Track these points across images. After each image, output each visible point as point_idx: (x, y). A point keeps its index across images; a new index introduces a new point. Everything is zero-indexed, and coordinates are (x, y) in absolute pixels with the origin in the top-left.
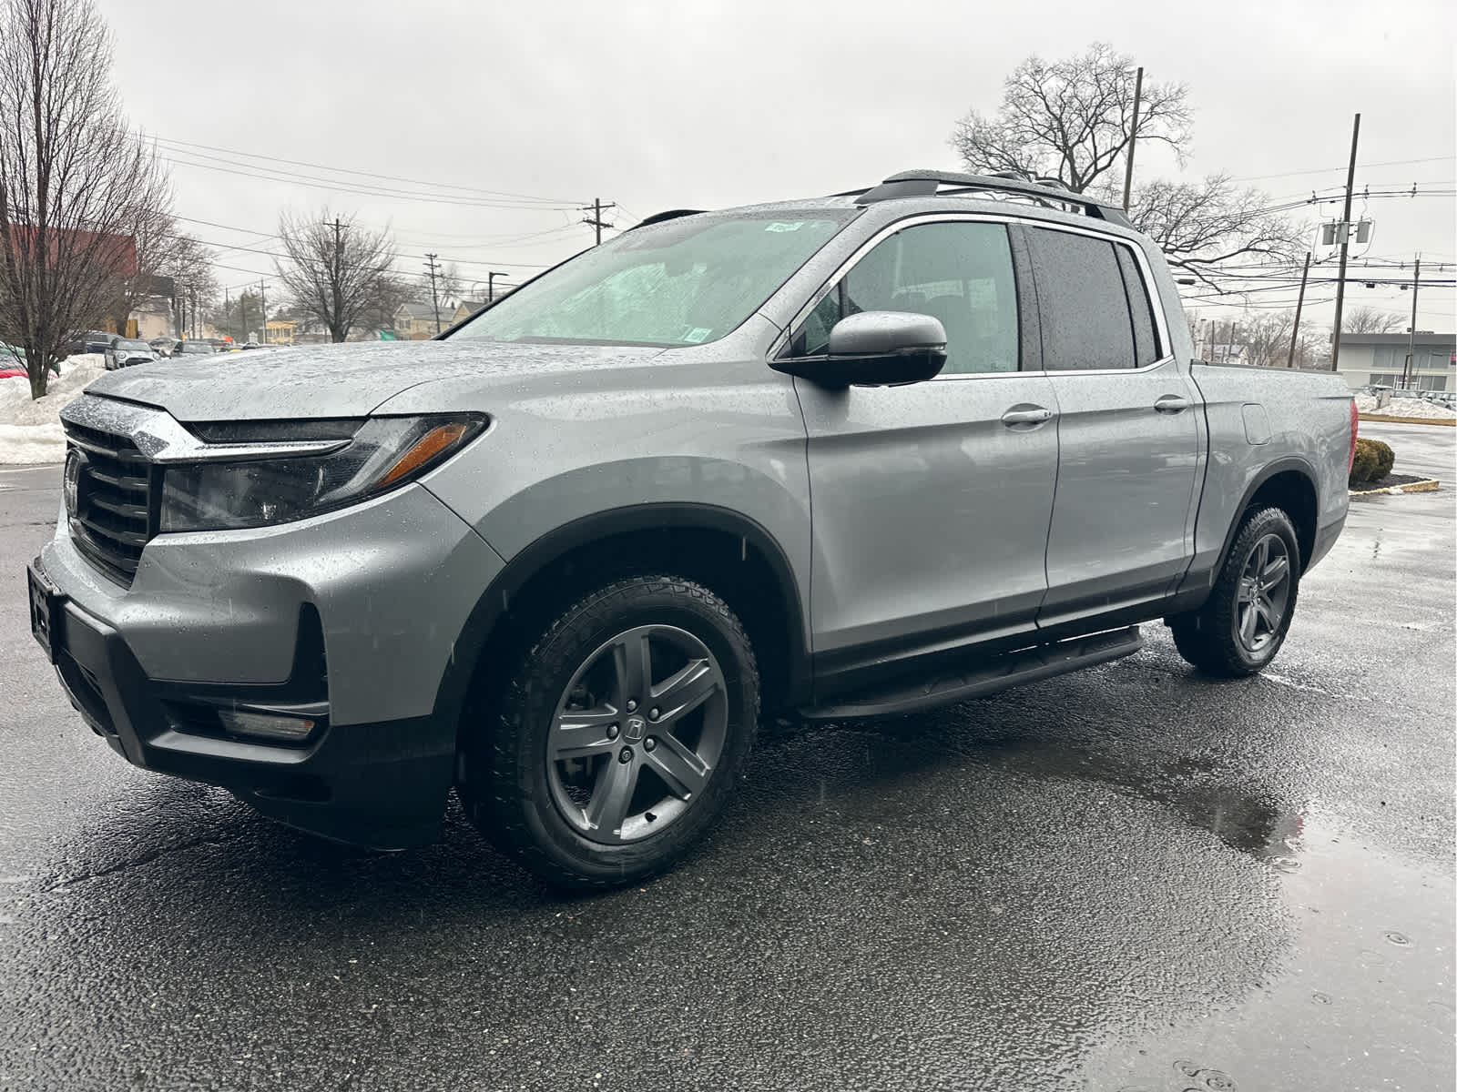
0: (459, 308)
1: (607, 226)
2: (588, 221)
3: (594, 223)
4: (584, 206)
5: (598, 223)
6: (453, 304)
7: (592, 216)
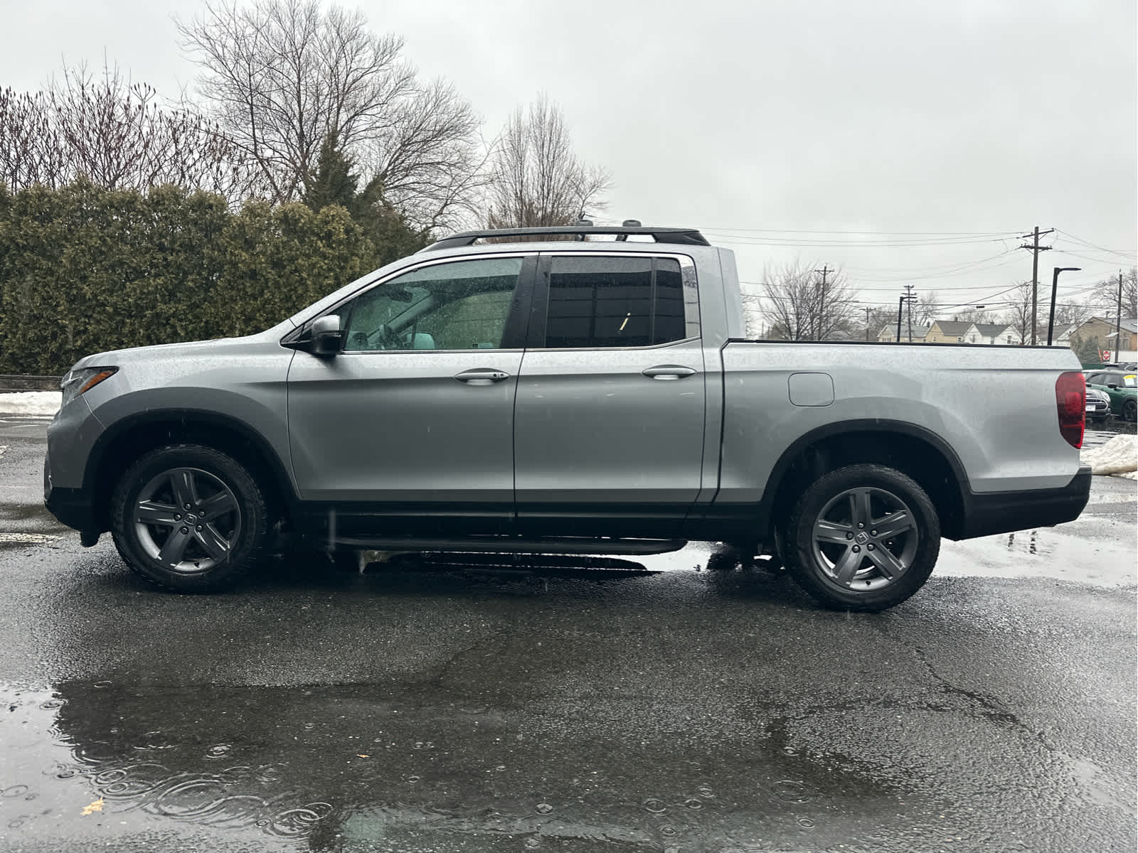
0: (932, 326)
1: (1044, 249)
2: (1026, 247)
3: (1031, 248)
4: (1023, 235)
5: (1036, 248)
6: (929, 323)
7: (1031, 241)
